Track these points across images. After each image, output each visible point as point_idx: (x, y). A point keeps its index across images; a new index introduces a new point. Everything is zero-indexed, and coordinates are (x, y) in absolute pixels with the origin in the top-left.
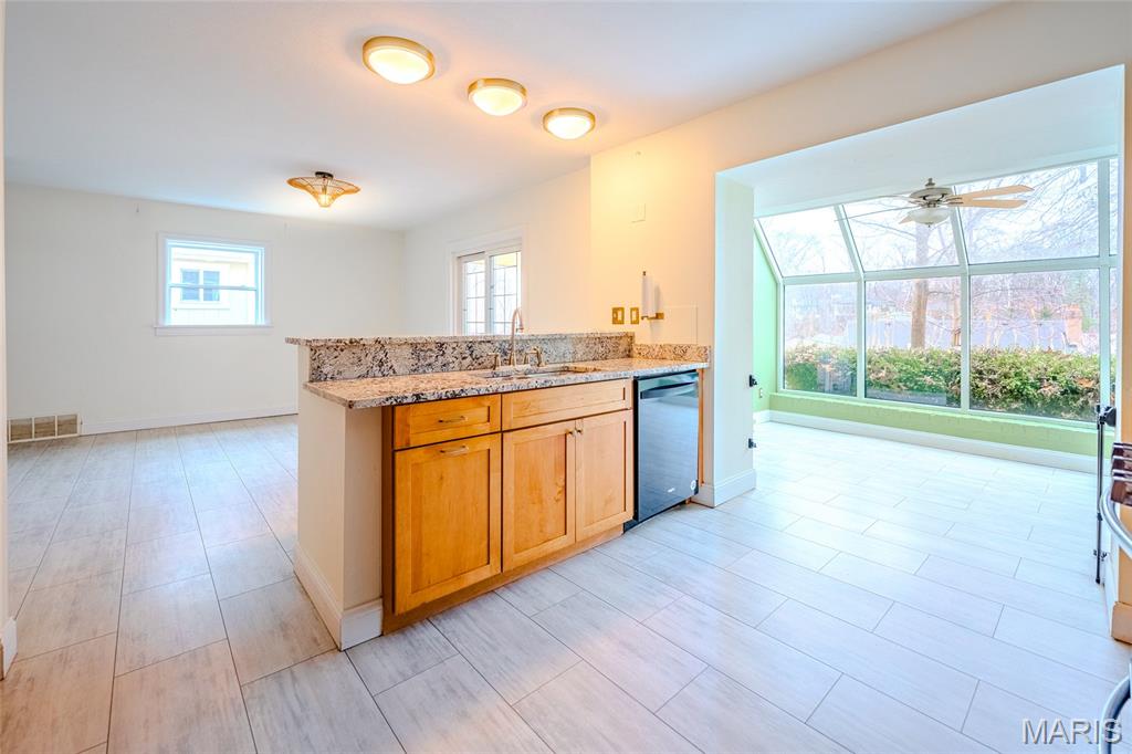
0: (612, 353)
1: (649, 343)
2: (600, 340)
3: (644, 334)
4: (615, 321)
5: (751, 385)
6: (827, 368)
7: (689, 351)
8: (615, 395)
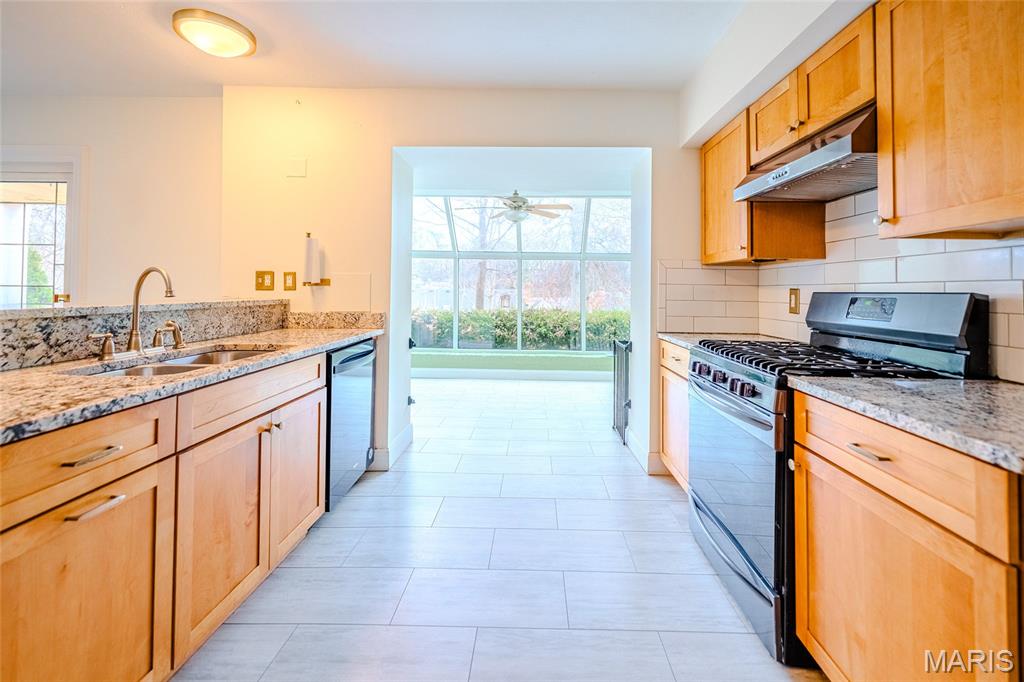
0: (264, 324)
1: (310, 311)
2: (251, 309)
3: (301, 302)
4: (260, 286)
5: (410, 347)
6: (431, 327)
7: (363, 319)
8: (308, 375)
